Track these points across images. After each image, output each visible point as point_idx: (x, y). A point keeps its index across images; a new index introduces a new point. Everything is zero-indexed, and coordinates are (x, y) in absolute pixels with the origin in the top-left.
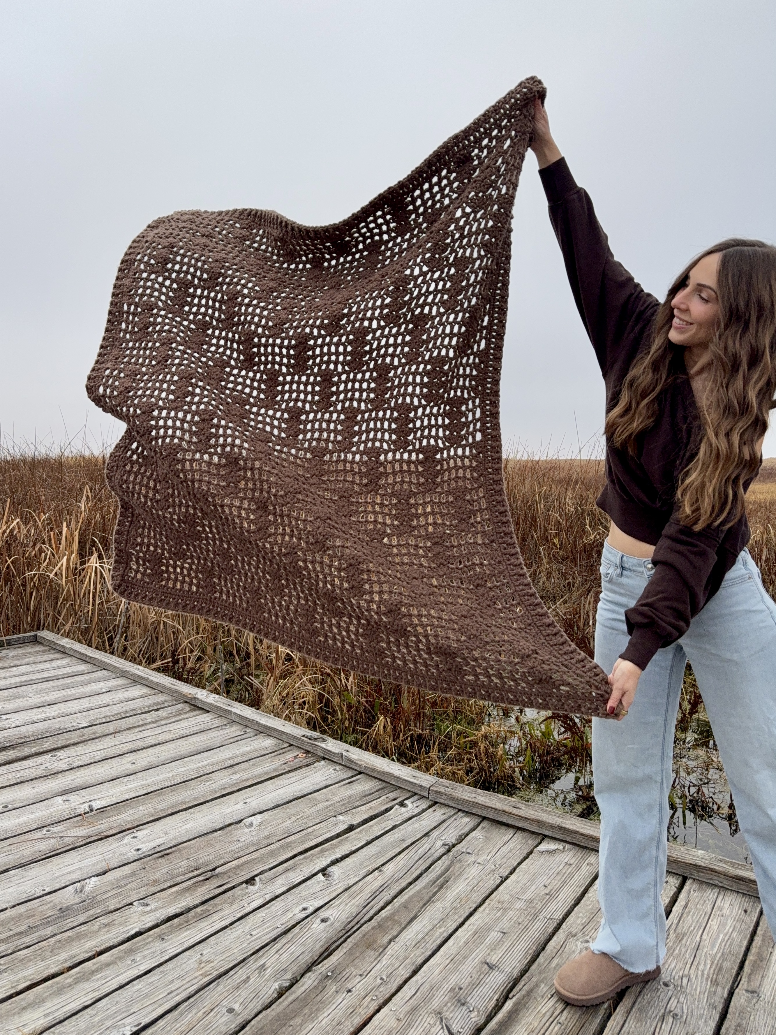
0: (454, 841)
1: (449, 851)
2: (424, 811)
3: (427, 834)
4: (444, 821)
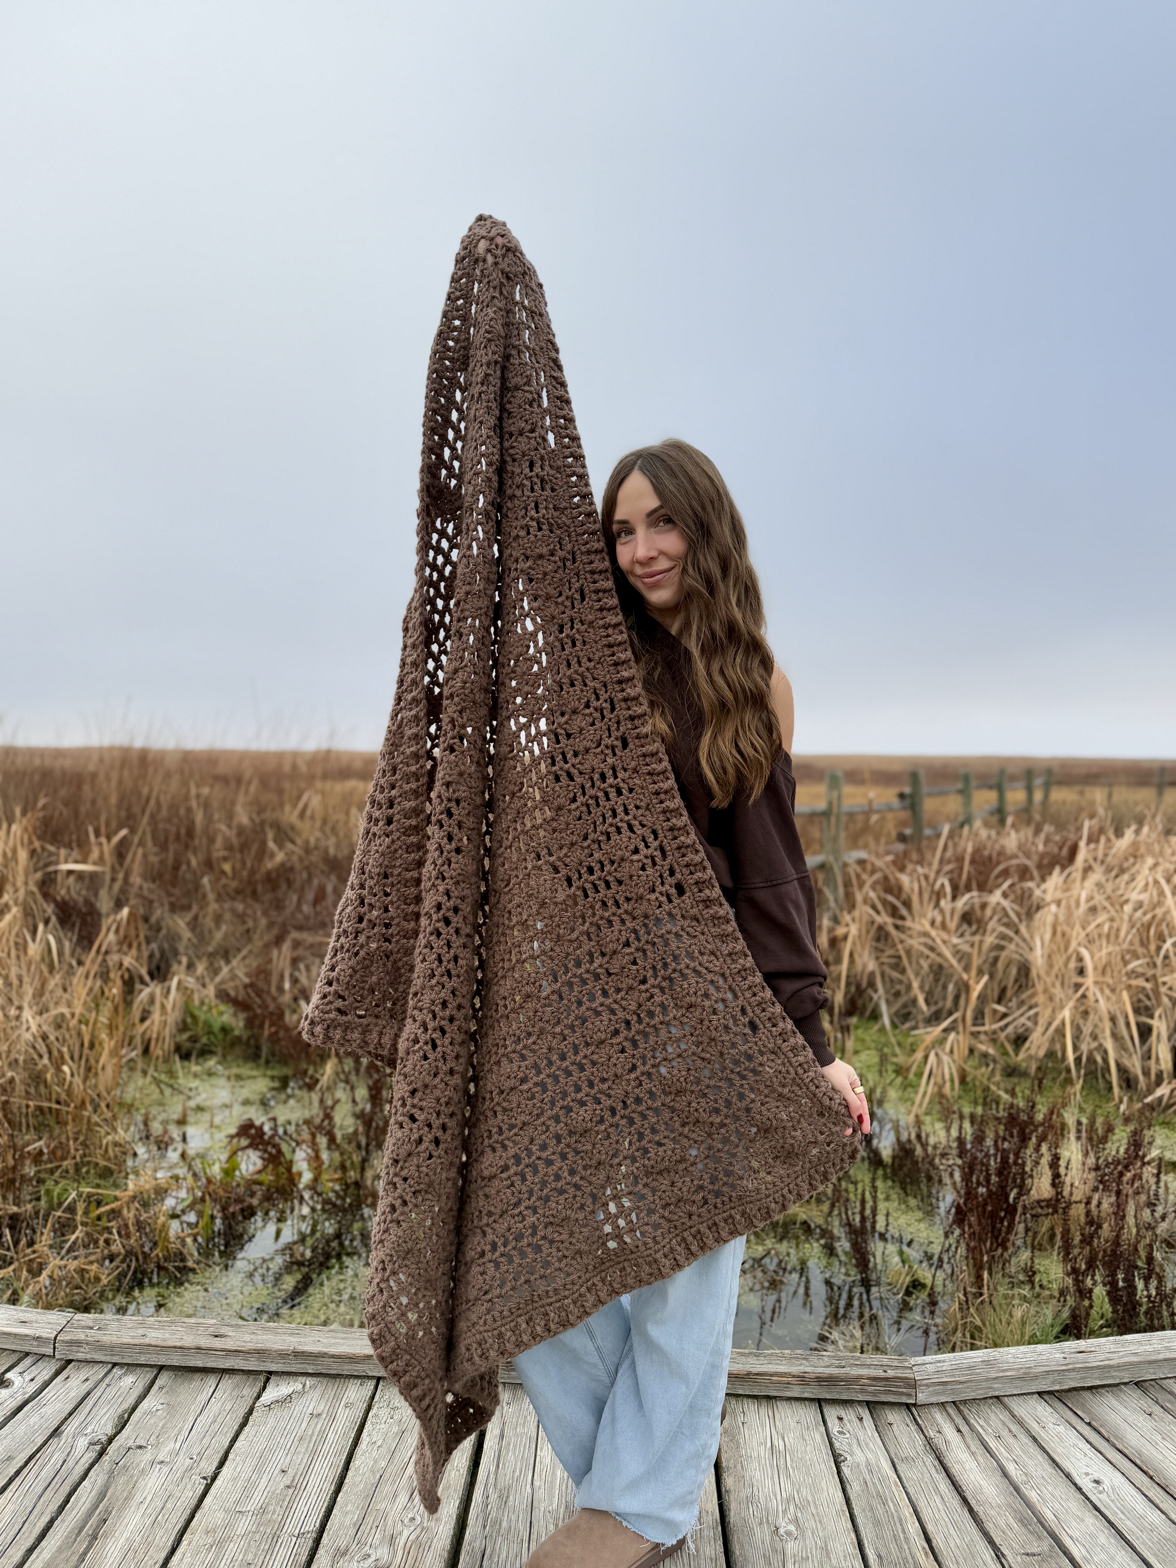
0: (110, 1431)
1: (101, 1453)
2: (46, 1384)
3: (56, 1432)
4: (88, 1394)
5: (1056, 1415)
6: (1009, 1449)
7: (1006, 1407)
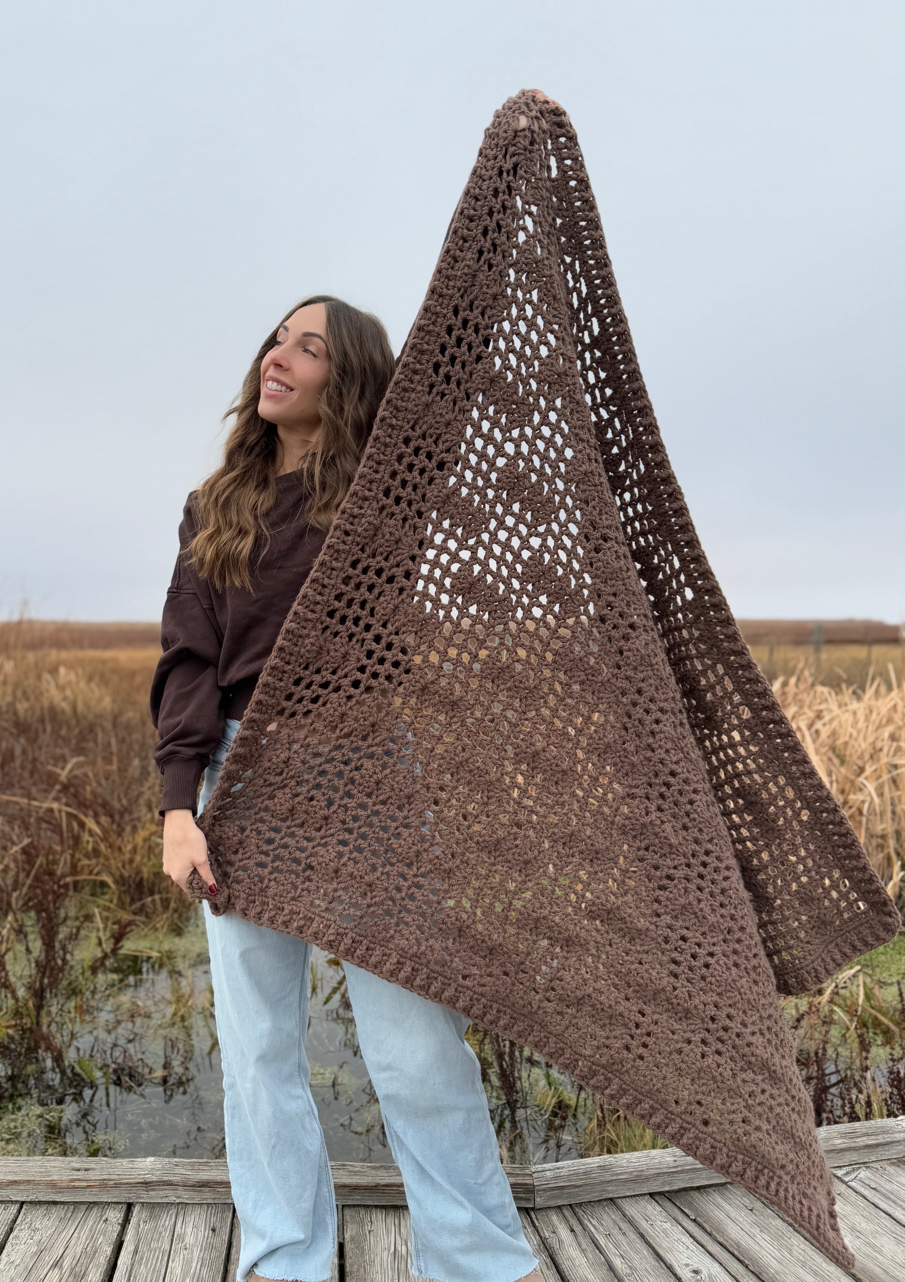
5: (664, 1213)
6: (617, 1246)
7: (619, 1208)
